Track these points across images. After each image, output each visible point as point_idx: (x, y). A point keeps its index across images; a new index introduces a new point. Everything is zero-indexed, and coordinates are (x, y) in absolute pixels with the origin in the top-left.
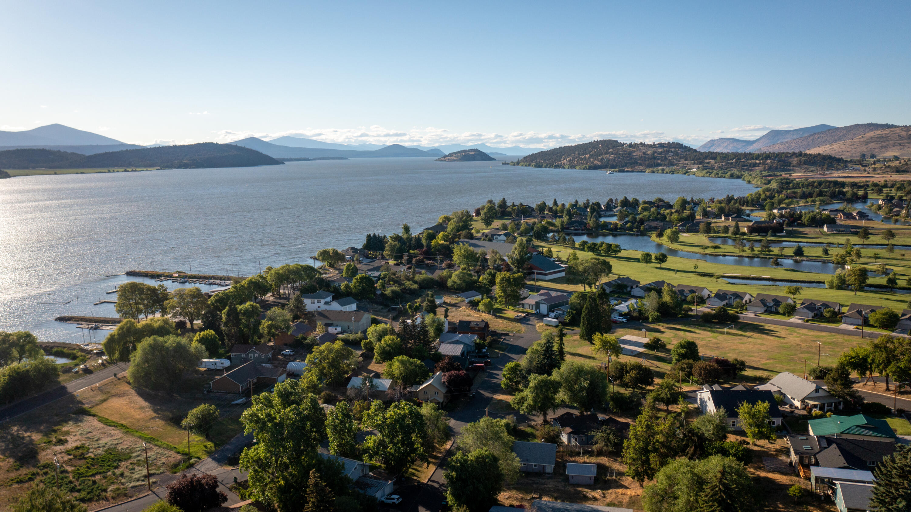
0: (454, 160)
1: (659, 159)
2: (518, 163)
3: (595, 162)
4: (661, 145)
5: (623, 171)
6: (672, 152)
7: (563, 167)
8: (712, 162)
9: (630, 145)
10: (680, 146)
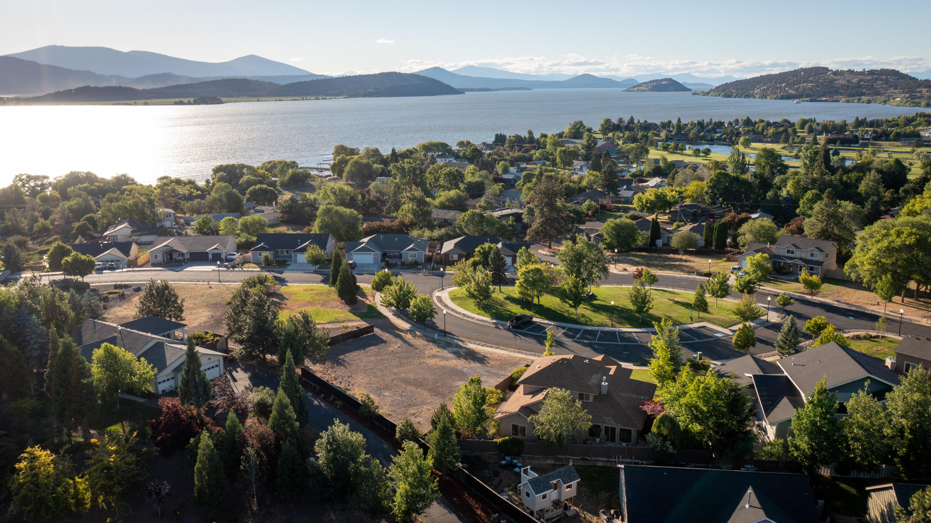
0: (644, 91)
2: (708, 93)
4: (872, 72)
6: (881, 80)
7: (754, 97)
8: (925, 91)
9: (836, 72)
10: (895, 73)
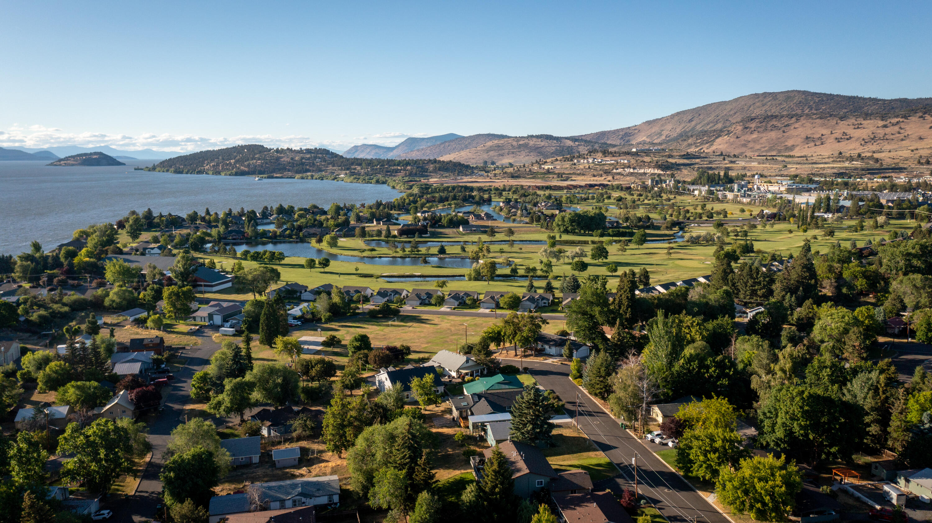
1: (307, 165)
3: (242, 168)
5: (272, 177)
7: (207, 173)
8: (359, 168)
9: (277, 151)
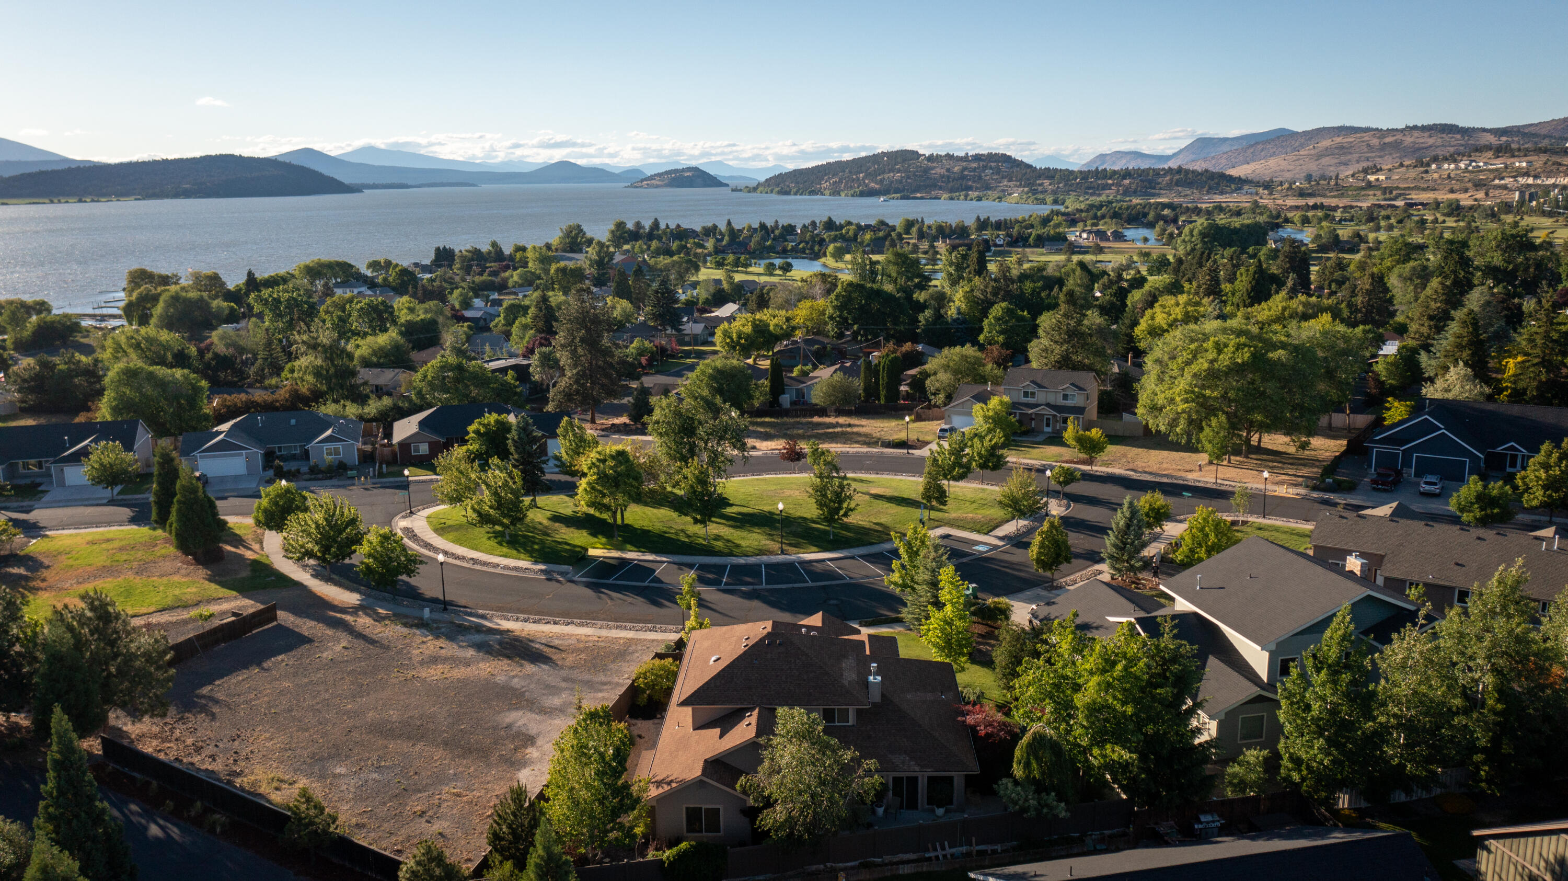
0: (657, 186)
1: (969, 179)
2: (755, 189)
3: (872, 185)
4: (977, 158)
6: (991, 168)
7: (823, 194)
8: (1047, 182)
9: (931, 158)
10: (1006, 159)
